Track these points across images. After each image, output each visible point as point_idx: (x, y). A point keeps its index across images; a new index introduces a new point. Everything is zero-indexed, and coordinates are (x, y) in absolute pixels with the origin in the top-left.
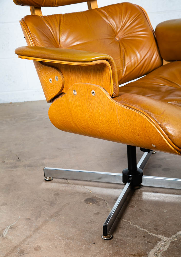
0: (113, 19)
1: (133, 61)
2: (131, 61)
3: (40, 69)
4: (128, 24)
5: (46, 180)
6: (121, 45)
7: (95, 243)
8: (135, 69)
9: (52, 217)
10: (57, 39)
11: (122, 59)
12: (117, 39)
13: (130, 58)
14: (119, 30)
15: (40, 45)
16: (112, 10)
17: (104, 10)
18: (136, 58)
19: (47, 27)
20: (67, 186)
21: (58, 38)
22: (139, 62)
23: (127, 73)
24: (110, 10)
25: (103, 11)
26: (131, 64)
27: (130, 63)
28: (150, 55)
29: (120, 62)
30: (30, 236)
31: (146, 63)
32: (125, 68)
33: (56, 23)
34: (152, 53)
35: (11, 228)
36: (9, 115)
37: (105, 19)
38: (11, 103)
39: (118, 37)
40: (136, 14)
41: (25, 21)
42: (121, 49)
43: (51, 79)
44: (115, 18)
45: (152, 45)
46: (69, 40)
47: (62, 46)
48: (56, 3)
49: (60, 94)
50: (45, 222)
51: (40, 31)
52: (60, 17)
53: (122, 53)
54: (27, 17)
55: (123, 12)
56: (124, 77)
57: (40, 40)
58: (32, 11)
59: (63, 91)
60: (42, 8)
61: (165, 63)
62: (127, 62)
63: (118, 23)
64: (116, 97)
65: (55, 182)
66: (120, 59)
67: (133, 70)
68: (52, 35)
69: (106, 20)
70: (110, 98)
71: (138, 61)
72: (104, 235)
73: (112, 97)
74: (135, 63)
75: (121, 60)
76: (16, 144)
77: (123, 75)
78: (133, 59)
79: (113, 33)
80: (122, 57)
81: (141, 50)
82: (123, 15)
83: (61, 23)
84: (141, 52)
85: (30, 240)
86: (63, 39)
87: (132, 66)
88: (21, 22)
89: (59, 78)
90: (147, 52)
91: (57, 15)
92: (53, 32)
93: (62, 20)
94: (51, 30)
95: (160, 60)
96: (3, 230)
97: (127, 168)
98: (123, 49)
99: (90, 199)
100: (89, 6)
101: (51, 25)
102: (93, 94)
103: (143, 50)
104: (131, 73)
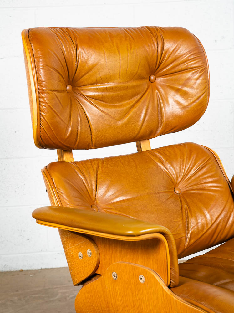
0: (172, 165)
1: (200, 224)
2: (197, 224)
3: (66, 238)
4: (192, 172)
6: (183, 201)
8: (204, 236)
10: (92, 193)
11: (185, 221)
12: (177, 192)
13: (196, 220)
14: (179, 180)
15: (69, 205)
16: (170, 153)
17: (159, 153)
18: (204, 220)
19: (80, 177)
21: (94, 192)
22: (210, 226)
23: (192, 241)
24: (167, 153)
25: (157, 154)
26: (198, 227)
27: (196, 227)
28: (225, 216)
29: (181, 226)
31: (220, 227)
32: (189, 235)
33: (92, 172)
34: (227, 214)
36: (17, 291)
37: (159, 164)
39: (179, 190)
40: (203, 159)
41: (49, 170)
42: (183, 208)
43: (80, 253)
44: (175, 165)
45: (227, 201)
46: (110, 194)
47: (98, 202)
48: (93, 144)
49: (94, 275)
51: (68, 184)
52: (98, 164)
53: (184, 213)
54: (52, 165)
55: (185, 157)
56: (187, 248)
57: (68, 196)
58: (60, 155)
59: (98, 272)
60: (74, 152)
62: (192, 224)
63: (178, 171)
64: (175, 287)
66: (181, 222)
67: (201, 237)
68: (86, 188)
69: (162, 167)
70: (166, 288)
71: (207, 224)
73: (169, 287)
74: (203, 227)
75: (183, 223)
77: (186, 245)
78: (200, 221)
79: (172, 184)
80: (184, 218)
81: (212, 208)
82: (185, 159)
83: (99, 171)
84: (212, 212)
86: (101, 192)
87: (199, 232)
88: (43, 172)
89: (93, 253)
90: (220, 212)
91: (94, 160)
92: (88, 184)
93: (100, 167)
94: (84, 181)
98: (185, 206)
100: (139, 147)
101: (85, 174)
102: (141, 281)
103: (214, 209)
104: (198, 242)
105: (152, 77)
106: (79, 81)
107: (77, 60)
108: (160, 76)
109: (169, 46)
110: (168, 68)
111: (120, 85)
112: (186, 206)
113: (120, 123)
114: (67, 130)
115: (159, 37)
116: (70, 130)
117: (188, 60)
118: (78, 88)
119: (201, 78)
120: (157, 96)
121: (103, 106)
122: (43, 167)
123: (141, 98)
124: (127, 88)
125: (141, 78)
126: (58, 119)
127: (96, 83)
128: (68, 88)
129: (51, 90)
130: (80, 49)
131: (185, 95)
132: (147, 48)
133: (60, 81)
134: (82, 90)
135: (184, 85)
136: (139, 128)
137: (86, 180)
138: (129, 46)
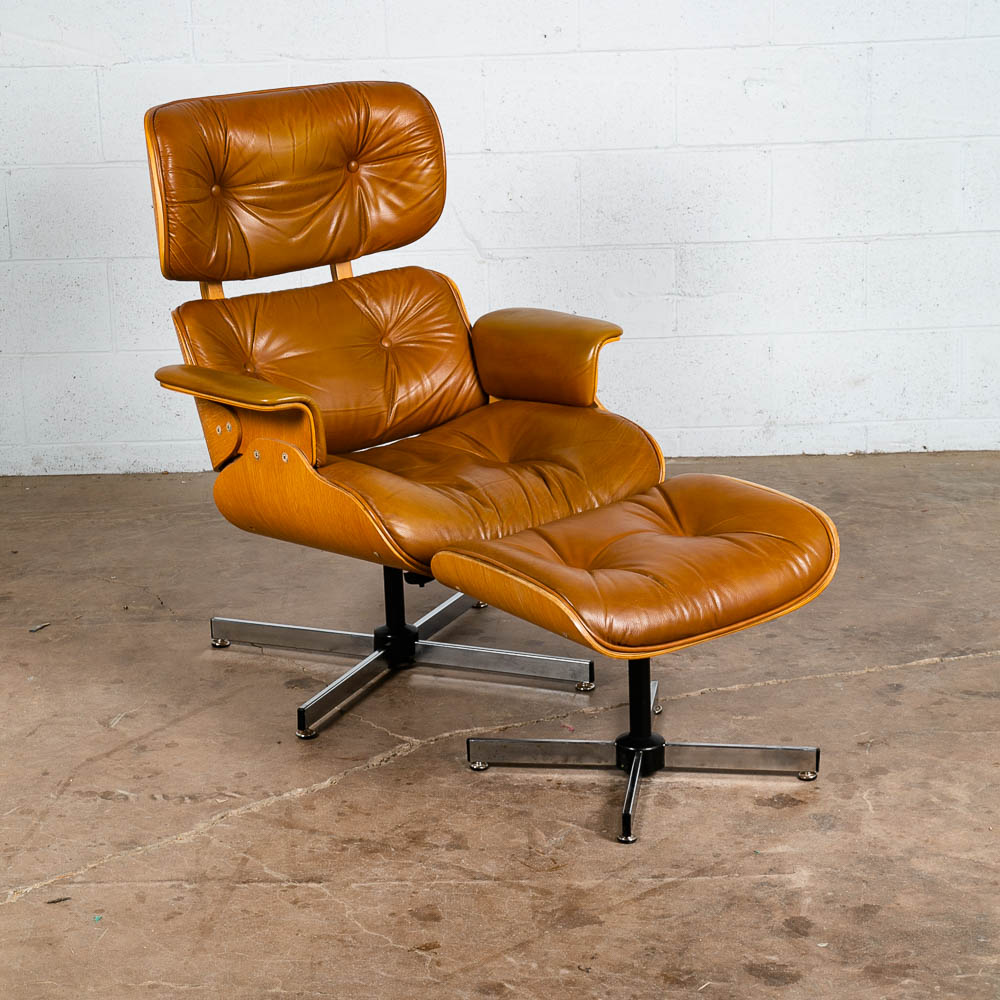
0: (379, 304)
1: (413, 394)
2: (408, 394)
3: (203, 407)
4: (412, 313)
5: (214, 646)
6: (390, 359)
7: (279, 743)
8: (420, 411)
9: (211, 704)
10: (246, 345)
11: (389, 387)
12: (386, 345)
13: (408, 388)
14: (390, 325)
15: (208, 364)
16: (377, 283)
17: (361, 284)
18: (420, 388)
19: (228, 323)
20: (258, 658)
21: (249, 340)
22: (427, 397)
23: (399, 419)
24: (373, 285)
25: (358, 286)
26: (409, 399)
27: (406, 398)
28: (455, 383)
29: (381, 396)
30: (162, 729)
31: (445, 400)
32: (394, 409)
33: (247, 315)
34: (460, 378)
35: (126, 716)
36: (156, 505)
37: (358, 302)
38: (167, 473)
39: (389, 341)
40: (431, 293)
41: (183, 313)
42: (389, 369)
43: (219, 427)
44: (384, 304)
45: (463, 357)
46: (274, 346)
47: (256, 359)
48: (253, 271)
49: (234, 456)
50: (195, 712)
51: (208, 333)
52: (258, 301)
53: (389, 376)
54: (189, 306)
55: (401, 291)
56: (390, 428)
57: (207, 351)
58: (204, 290)
59: (240, 452)
60: (225, 284)
61: (492, 400)
62: (401, 394)
63: (388, 312)
64: (322, 466)
65: (233, 651)
66: (382, 390)
67: (413, 413)
68: (237, 339)
69: (363, 306)
70: (310, 468)
71: (425, 394)
72: (299, 728)
73: (315, 467)
74: (418, 398)
75: (385, 392)
76: (161, 575)
77: (389, 424)
78: (415, 390)
79: (377, 332)
80: (389, 381)
81: (433, 373)
82: (401, 295)
83: (258, 313)
84: (433, 376)
85: (160, 734)
86: (261, 343)
87: (410, 406)
88: (173, 315)
89: (232, 426)
90: (447, 377)
91: (253, 296)
92: (240, 333)
93: (261, 308)
94: (234, 327)
95: (479, 393)
96: (110, 718)
97: (385, 624)
98: (392, 367)
99: (298, 680)
100: (334, 273)
101: (237, 319)
102: (285, 460)
103: (438, 372)
104: (410, 420)
105: (353, 164)
106: (232, 179)
107: (227, 152)
108: (366, 163)
109: (378, 114)
110: (381, 147)
111: (295, 183)
112: (394, 367)
113: (294, 239)
114: (210, 254)
115: (362, 103)
116: (214, 254)
117: (409, 138)
118: (231, 190)
119: (431, 166)
120: (360, 193)
121: (268, 215)
122: (174, 308)
123: (332, 198)
124: (307, 186)
125: (331, 168)
126: (195, 240)
127: (258, 181)
128: (214, 189)
129: (184, 202)
130: (230, 133)
131: (403, 193)
132: (339, 121)
133: (199, 186)
134: (236, 193)
135: (402, 177)
136: (327, 246)
137: (237, 328)
138: (309, 123)
